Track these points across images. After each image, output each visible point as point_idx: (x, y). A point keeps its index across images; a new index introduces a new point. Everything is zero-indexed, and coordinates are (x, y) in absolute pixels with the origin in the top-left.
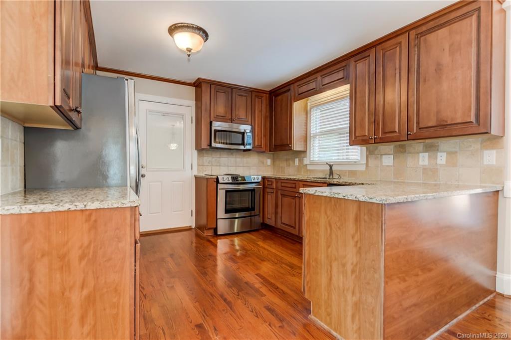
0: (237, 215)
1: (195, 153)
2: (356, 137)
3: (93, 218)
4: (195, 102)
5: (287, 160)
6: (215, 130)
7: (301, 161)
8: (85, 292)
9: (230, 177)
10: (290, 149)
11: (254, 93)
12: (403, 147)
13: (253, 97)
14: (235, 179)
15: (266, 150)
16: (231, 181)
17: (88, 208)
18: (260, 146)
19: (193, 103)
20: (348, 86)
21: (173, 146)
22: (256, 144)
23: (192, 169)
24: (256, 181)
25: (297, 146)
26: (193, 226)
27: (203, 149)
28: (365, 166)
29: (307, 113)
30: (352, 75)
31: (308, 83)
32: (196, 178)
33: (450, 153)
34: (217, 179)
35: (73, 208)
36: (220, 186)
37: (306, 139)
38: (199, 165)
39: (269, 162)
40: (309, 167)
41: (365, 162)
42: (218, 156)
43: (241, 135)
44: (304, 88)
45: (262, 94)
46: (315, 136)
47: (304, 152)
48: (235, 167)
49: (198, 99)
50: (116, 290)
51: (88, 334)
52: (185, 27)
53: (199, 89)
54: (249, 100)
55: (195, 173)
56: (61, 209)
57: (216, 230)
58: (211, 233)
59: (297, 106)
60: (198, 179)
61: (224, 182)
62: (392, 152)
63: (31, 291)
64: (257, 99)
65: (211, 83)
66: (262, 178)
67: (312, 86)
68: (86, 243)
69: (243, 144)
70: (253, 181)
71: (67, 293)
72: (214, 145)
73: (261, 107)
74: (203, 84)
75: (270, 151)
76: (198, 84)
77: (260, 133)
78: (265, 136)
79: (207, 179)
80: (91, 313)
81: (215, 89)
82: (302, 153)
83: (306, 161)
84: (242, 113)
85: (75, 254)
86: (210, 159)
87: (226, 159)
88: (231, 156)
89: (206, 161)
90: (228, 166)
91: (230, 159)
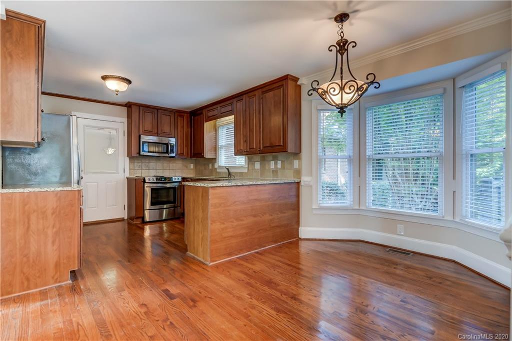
0: (165, 206)
1: (127, 159)
2: (237, 150)
3: (58, 195)
4: (126, 119)
5: (204, 165)
6: (143, 142)
7: (213, 165)
8: (55, 230)
9: (155, 178)
10: (203, 156)
11: (177, 113)
12: (264, 157)
13: (176, 117)
14: (160, 179)
15: (187, 157)
16: (155, 181)
17: (56, 190)
18: (182, 154)
19: (125, 120)
20: (233, 116)
21: (111, 151)
22: (179, 152)
23: (124, 172)
24: (177, 180)
25: (208, 154)
26: (126, 218)
27: (134, 157)
28: (247, 169)
29: (216, 129)
30: (235, 110)
31: (213, 110)
32: (128, 179)
33: (283, 162)
34: (144, 179)
35: (49, 190)
36: (146, 185)
37: (215, 149)
38: (130, 169)
39: (192, 166)
40: (218, 170)
41: (247, 166)
42: (147, 162)
43: (165, 146)
44: (211, 114)
45: (183, 114)
46: (222, 148)
47: (215, 159)
48: (162, 171)
49: (129, 116)
50: (70, 230)
51: (56, 250)
52: (113, 77)
53: (130, 109)
54: (172, 119)
55: (128, 175)
56: (43, 190)
57: (143, 218)
58: (139, 221)
59: (207, 125)
60: (129, 180)
61: (151, 181)
62: (259, 160)
63: (28, 228)
64: (179, 118)
65: (140, 106)
66: (182, 178)
67: (215, 112)
68: (55, 207)
69: (167, 152)
70: (174, 181)
71: (45, 230)
72: (142, 153)
73: (183, 123)
74: (132, 106)
75: (191, 158)
76: (129, 106)
77: (182, 144)
78: (187, 146)
79: (136, 179)
80: (57, 240)
81: (143, 110)
82: (213, 160)
83: (216, 166)
84: (167, 129)
85: (49, 212)
86: (140, 164)
87: (155, 164)
88: (159, 162)
89: (137, 166)
90: (156, 170)
91: (157, 164)
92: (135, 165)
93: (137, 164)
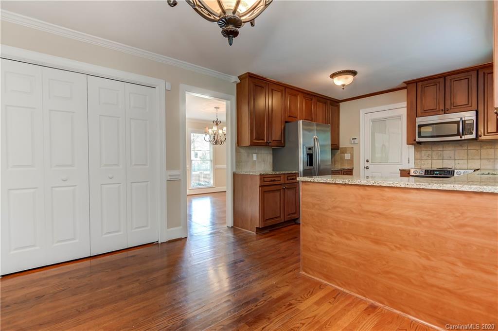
1: (412, 148)
6: (419, 126)
9: (423, 171)
11: (482, 70)
13: (481, 75)
22: (488, 131)
23: (408, 163)
34: (410, 171)
42: (441, 149)
43: (456, 125)
55: (412, 166)
65: (417, 82)
69: (459, 134)
72: (418, 139)
74: (408, 86)
81: (422, 86)
84: (461, 100)
86: (430, 153)
87: (453, 151)
88: (460, 148)
89: (425, 155)
90: (455, 159)
91: (457, 151)
92: (423, 155)
93: (425, 153)
